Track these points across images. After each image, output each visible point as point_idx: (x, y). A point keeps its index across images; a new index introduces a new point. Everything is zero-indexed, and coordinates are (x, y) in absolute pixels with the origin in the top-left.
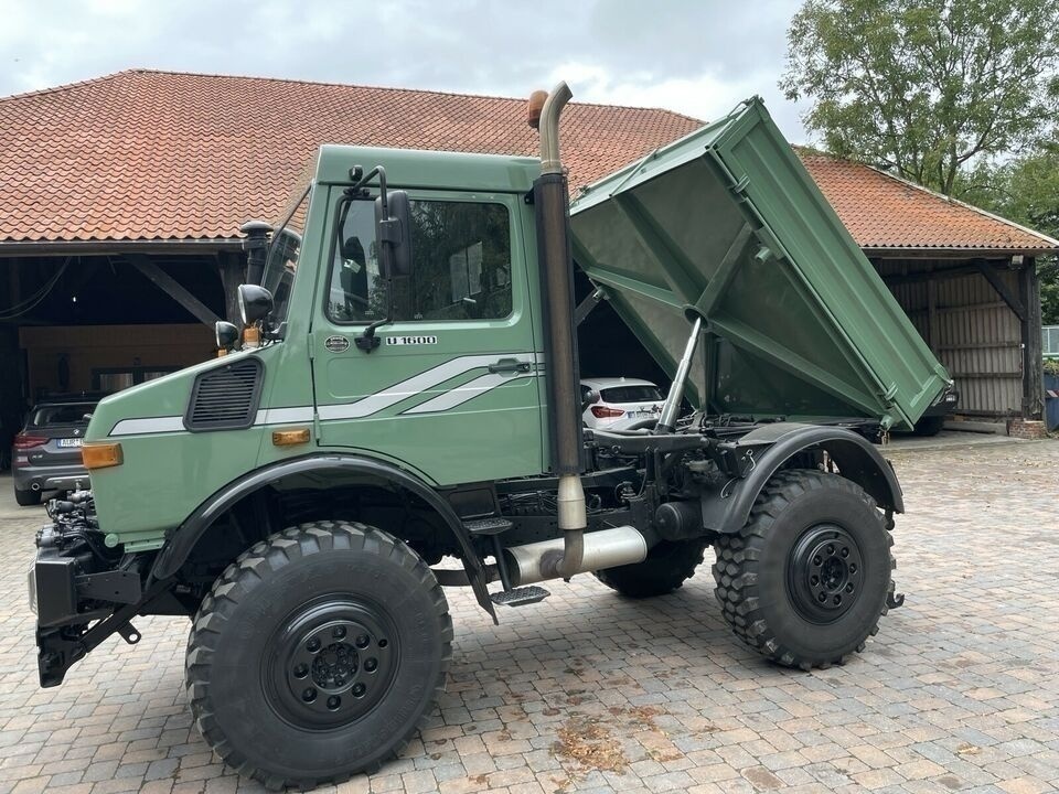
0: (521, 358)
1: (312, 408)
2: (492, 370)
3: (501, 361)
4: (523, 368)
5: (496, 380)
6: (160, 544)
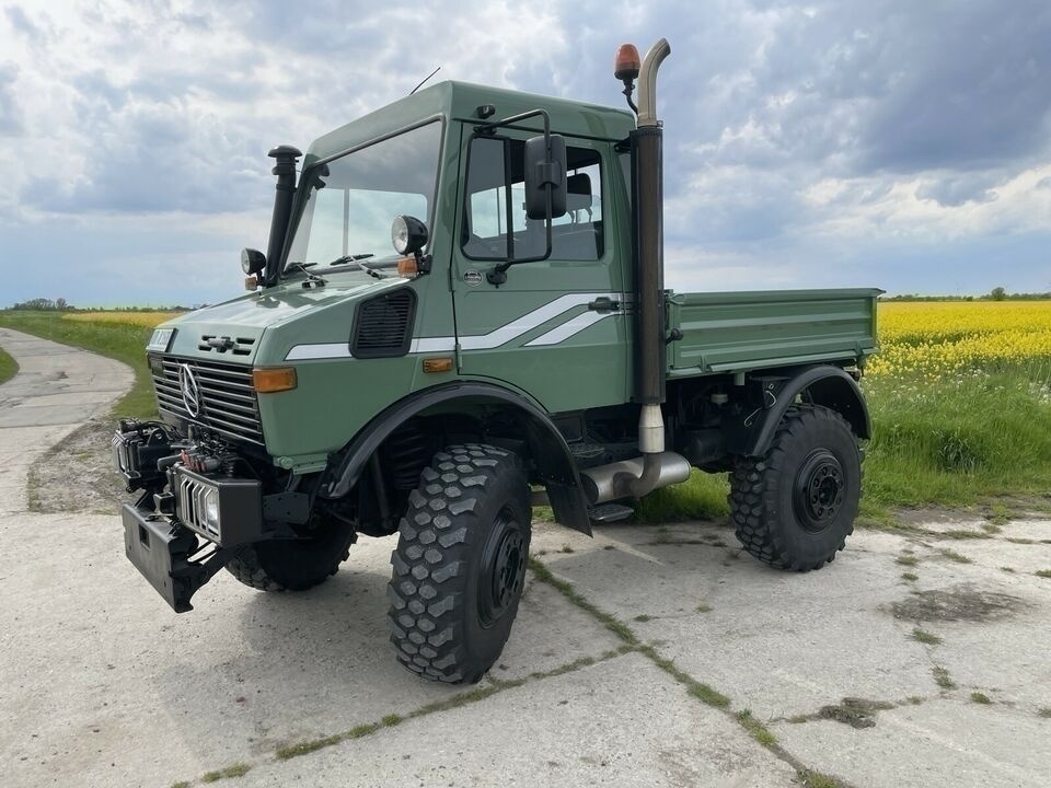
0: (612, 297)
1: (454, 339)
2: (591, 307)
3: (598, 299)
4: (614, 306)
5: (594, 316)
6: (322, 466)
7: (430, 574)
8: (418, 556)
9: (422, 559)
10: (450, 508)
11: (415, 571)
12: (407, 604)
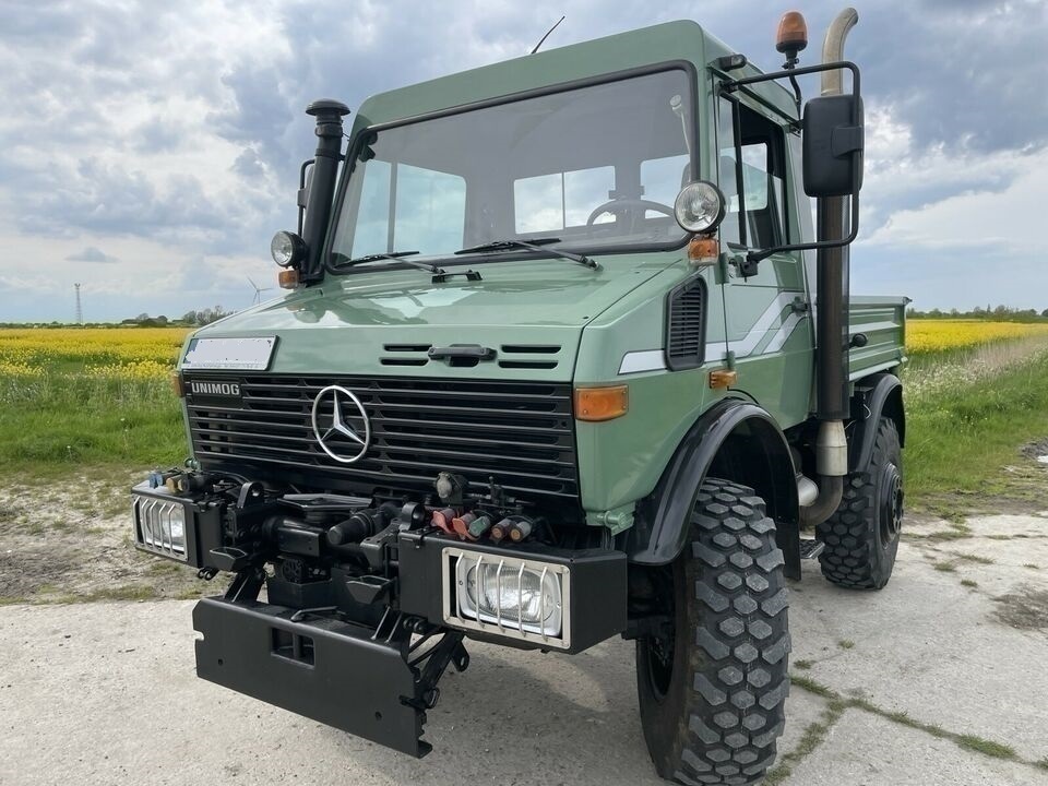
6: (630, 522)
7: (760, 654)
8: (740, 631)
9: (746, 635)
10: (759, 562)
11: (740, 652)
12: (729, 698)
